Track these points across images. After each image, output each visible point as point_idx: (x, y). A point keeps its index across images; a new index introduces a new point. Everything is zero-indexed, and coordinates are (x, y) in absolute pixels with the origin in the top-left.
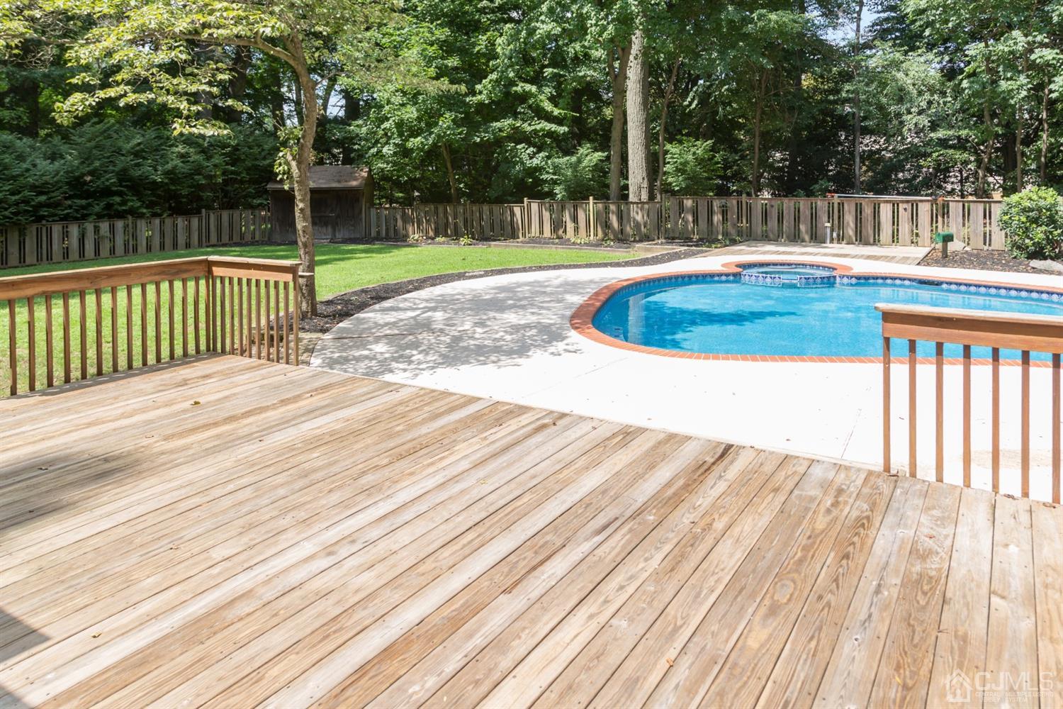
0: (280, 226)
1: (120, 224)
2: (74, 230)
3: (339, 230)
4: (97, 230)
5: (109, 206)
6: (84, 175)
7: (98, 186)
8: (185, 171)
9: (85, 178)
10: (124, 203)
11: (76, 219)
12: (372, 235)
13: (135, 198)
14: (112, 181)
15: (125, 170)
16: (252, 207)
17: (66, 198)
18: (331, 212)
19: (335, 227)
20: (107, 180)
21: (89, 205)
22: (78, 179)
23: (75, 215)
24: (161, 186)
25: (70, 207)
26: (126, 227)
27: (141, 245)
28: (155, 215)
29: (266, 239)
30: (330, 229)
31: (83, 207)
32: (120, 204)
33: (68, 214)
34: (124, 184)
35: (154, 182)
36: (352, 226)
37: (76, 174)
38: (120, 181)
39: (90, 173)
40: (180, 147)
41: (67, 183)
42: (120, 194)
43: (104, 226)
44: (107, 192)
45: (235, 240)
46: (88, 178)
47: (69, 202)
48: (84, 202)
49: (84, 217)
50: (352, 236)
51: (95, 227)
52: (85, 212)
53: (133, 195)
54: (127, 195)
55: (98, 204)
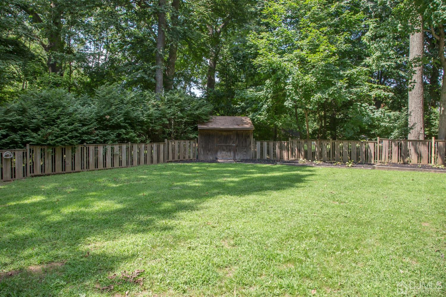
0: (203, 150)
1: (124, 146)
2: (101, 149)
3: (238, 155)
4: (112, 149)
5: (119, 135)
6: (105, 115)
7: (113, 123)
8: (157, 115)
9: (106, 117)
10: (127, 133)
11: (101, 143)
12: (257, 158)
13: (132, 131)
14: (121, 119)
15: (127, 113)
16: (190, 139)
17: (96, 129)
18: (233, 143)
19: (235, 151)
20: (119, 119)
21: (108, 134)
22: (101, 117)
23: (100, 140)
24: (146, 124)
25: (97, 135)
26: (127, 148)
27: (135, 160)
28: (142, 142)
29: (195, 158)
30: (232, 154)
31: (104, 135)
32: (125, 134)
33: (97, 139)
34: (127, 121)
35: (143, 121)
36: (245, 152)
37: (101, 114)
38: (125, 119)
39: (109, 114)
40: (153, 101)
41: (97, 120)
42: (125, 127)
43: (116, 147)
44: (118, 126)
45: (181, 159)
46: (108, 117)
47: (97, 132)
48: (105, 132)
49: (105, 142)
50: (245, 158)
51: (112, 148)
52: (106, 138)
53: (131, 129)
54: (128, 129)
55: (113, 134)
